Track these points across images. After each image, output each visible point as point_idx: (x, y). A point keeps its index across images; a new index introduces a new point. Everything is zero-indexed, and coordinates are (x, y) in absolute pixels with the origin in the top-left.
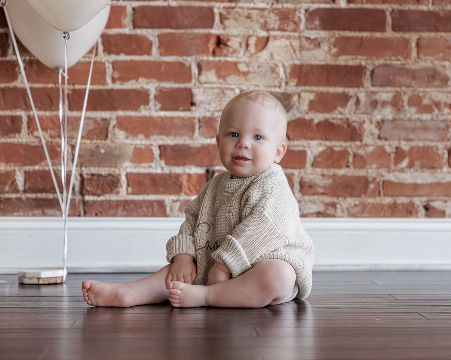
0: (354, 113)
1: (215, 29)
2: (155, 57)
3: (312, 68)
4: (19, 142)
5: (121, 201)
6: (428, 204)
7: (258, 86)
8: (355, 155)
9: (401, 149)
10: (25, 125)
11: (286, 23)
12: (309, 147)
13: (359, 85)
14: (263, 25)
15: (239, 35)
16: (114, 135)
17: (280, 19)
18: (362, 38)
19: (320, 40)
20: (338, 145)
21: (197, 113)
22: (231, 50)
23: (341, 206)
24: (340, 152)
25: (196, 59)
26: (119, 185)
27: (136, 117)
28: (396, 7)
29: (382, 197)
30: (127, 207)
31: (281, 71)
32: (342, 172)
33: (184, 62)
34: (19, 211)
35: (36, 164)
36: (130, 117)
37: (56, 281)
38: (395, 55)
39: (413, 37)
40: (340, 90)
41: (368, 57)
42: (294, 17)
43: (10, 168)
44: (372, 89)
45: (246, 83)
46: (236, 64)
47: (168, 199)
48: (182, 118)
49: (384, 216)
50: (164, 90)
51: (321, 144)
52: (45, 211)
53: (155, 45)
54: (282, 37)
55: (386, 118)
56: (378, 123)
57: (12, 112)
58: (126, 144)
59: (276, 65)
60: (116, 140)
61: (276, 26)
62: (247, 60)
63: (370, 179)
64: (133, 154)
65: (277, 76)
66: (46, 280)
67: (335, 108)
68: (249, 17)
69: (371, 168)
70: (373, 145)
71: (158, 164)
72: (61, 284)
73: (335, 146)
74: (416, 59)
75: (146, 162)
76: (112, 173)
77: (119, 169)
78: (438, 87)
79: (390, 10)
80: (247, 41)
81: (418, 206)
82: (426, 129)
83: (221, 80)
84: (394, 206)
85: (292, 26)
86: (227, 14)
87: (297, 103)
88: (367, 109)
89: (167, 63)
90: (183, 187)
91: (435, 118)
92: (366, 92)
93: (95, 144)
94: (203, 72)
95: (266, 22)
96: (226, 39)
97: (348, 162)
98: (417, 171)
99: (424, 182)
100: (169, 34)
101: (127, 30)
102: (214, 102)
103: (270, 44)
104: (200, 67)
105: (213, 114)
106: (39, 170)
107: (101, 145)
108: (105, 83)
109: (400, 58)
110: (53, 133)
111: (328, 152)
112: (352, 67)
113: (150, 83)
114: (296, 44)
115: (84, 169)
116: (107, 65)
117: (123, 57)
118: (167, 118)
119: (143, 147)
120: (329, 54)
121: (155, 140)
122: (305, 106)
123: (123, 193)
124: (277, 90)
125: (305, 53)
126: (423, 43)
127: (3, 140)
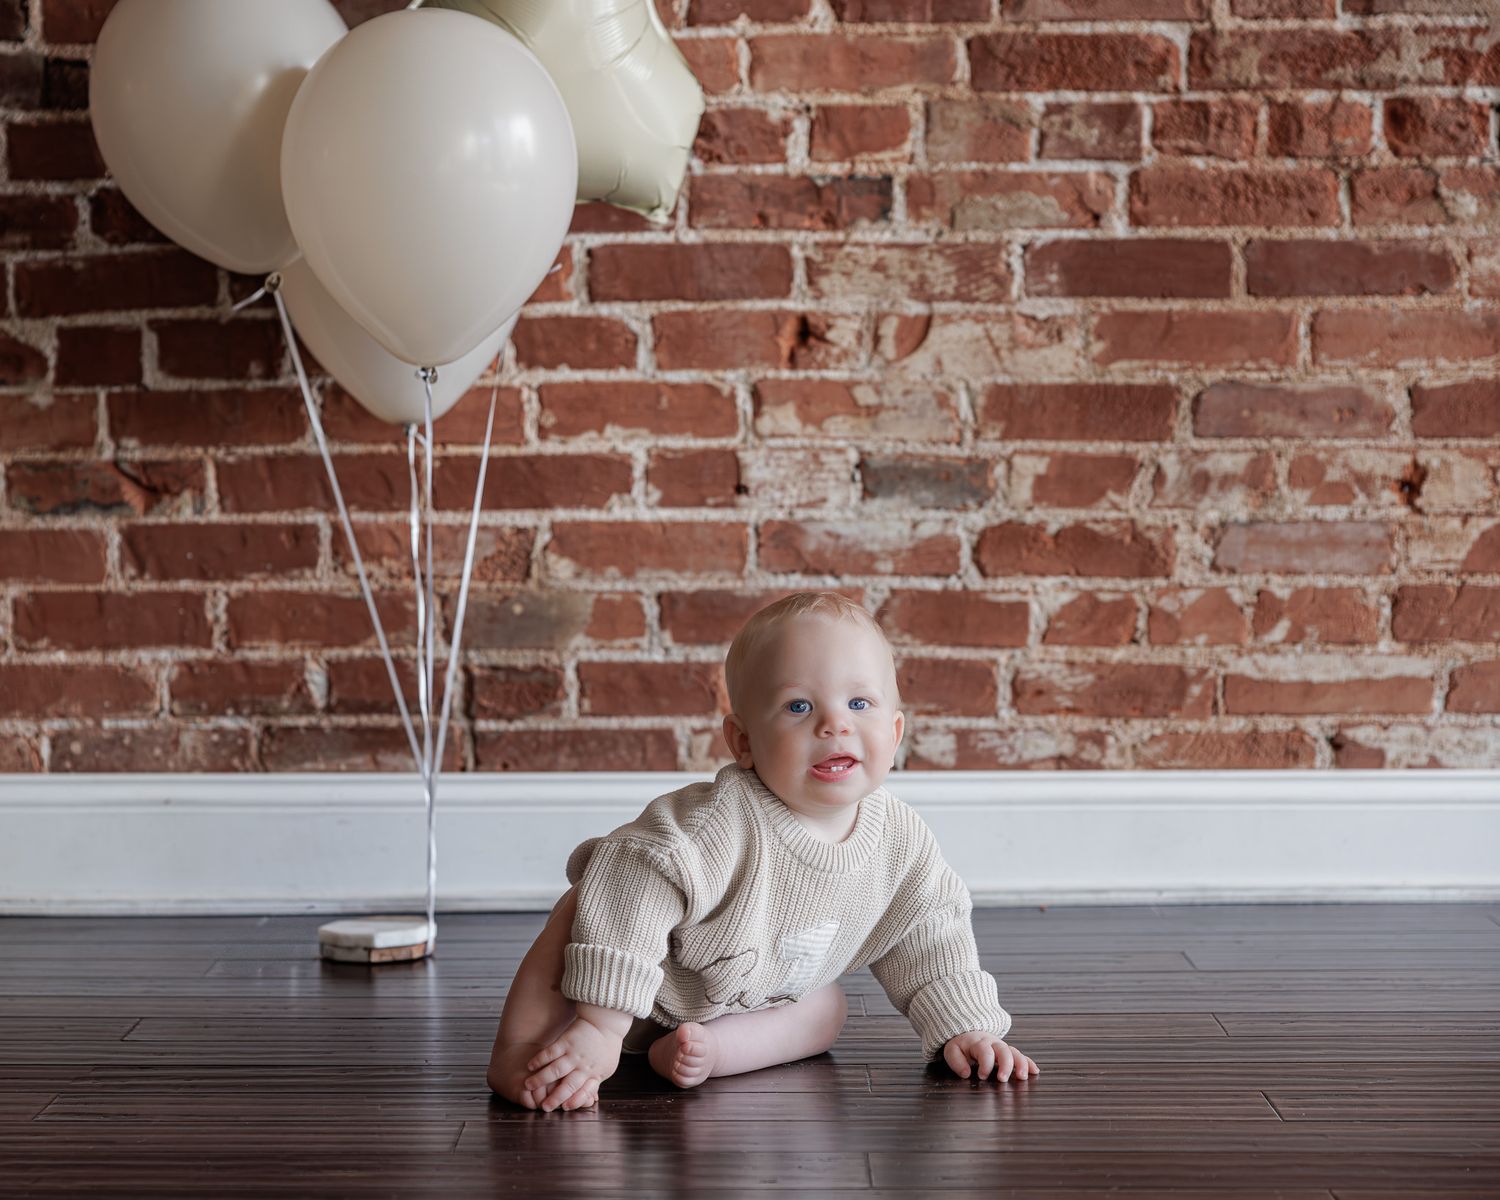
0: (1150, 506)
1: (795, 300)
2: (644, 372)
3: (1043, 394)
4: (311, 588)
5: (566, 733)
6: (1339, 734)
7: (904, 441)
8: (1152, 613)
9: (1271, 595)
10: (325, 548)
11: (976, 281)
12: (1036, 593)
13: (1163, 434)
14: (917, 286)
15: (856, 314)
16: (546, 568)
17: (957, 272)
18: (1170, 313)
19: (1060, 321)
20: (1109, 588)
21: (753, 512)
22: (835, 351)
23: (1117, 739)
24: (1115, 603)
25: (749, 375)
26: (560, 693)
27: (601, 523)
28: (1258, 232)
29: (1222, 717)
30: (580, 748)
31: (963, 401)
32: (1119, 654)
33: (717, 384)
34: (314, 759)
35: (355, 642)
36: (586, 524)
37: (411, 954)
38: (1254, 358)
39: (1302, 310)
40: (1113, 447)
41: (1186, 363)
42: (994, 265)
43: (291, 653)
44: (1196, 444)
45: (875, 436)
46: (848, 386)
47: (682, 726)
48: (714, 526)
49: (1227, 766)
50: (670, 455)
51: (1065, 585)
52: (380, 758)
53: (645, 342)
54: (963, 317)
55: (1231, 518)
56: (1212, 530)
57: (295, 516)
58: (577, 592)
59: (950, 389)
60: (552, 583)
61: (950, 290)
62: (877, 377)
63: (1192, 672)
64: (594, 615)
65: (953, 414)
66: (387, 952)
67: (1102, 493)
69: (1193, 645)
70: (1198, 587)
71: (655, 640)
72: (423, 960)
73: (1100, 590)
74: (1309, 365)
75: (628, 636)
76: (542, 663)
77: (559, 655)
78: (1367, 435)
79: (1242, 241)
80: (877, 329)
81: (1315, 740)
82: (1333, 543)
83: (811, 429)
84: (1254, 738)
85: (989, 288)
86: (825, 262)
87: (1003, 484)
88: (1181, 495)
89: (675, 387)
90: (719, 695)
91: (1357, 515)
92: (1181, 452)
93: (498, 591)
94: (765, 408)
95: (923, 280)
96: (822, 326)
97: (1136, 629)
98: (1312, 650)
99: (1331, 678)
100: (679, 314)
101: (575, 306)
102: (794, 484)
103: (935, 335)
104: (756, 395)
105: (791, 514)
106: (363, 658)
107: (514, 594)
108: (521, 440)
109: (1269, 364)
110: (395, 565)
111: (1085, 604)
112: (1143, 388)
113: (632, 437)
114: (1000, 332)
115: (472, 654)
116: (525, 394)
117: (564, 375)
118: (675, 524)
119: (618, 598)
120: (1085, 357)
121: (648, 581)
122: (1024, 491)
123: (571, 712)
124: (954, 450)
125: (1023, 356)
126: (1327, 325)
127: (274, 585)
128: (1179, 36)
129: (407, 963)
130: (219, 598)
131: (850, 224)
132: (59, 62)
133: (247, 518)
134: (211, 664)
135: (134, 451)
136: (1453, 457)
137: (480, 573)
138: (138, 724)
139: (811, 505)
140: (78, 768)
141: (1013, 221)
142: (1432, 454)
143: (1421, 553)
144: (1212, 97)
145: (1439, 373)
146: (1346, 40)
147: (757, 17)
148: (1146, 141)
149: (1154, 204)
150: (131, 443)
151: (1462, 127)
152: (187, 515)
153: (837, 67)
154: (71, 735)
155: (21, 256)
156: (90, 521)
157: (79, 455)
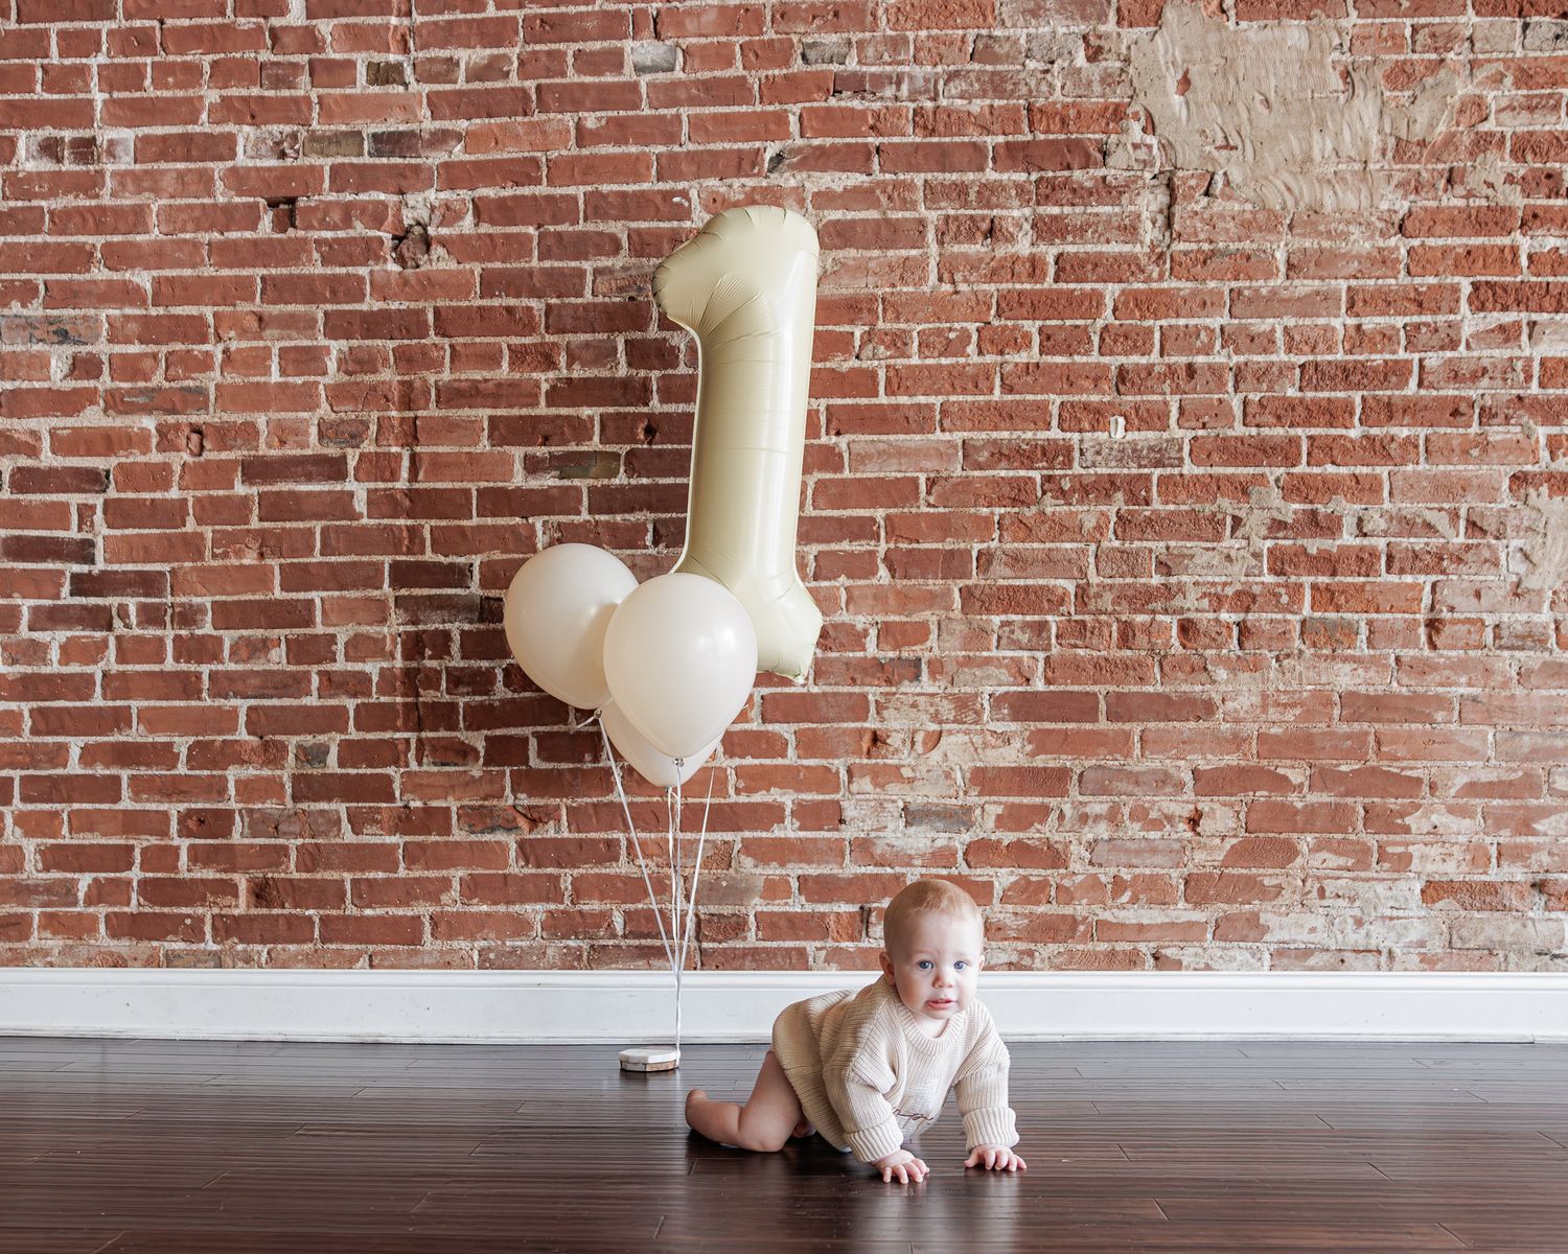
0: (1057, 831)
1: (870, 722)
2: (791, 760)
3: (1000, 772)
4: (616, 872)
5: (749, 949)
6: (1157, 952)
7: (927, 797)
8: (1059, 887)
9: (1121, 878)
10: (623, 851)
11: (964, 713)
12: (997, 876)
13: (1064, 793)
14: (934, 715)
15: (902, 730)
16: (739, 862)
17: (955, 708)
18: (1067, 730)
19: (1009, 734)
20: (1036, 874)
21: (848, 833)
22: (891, 749)
23: (1040, 954)
24: (1039, 882)
25: (846, 761)
26: (746, 928)
27: (768, 839)
28: (1112, 688)
29: (1096, 942)
30: (757, 957)
31: (958, 776)
32: (1041, 909)
33: (829, 766)
34: (617, 963)
35: (639, 901)
36: (761, 839)
37: (668, 1066)
38: (1111, 753)
39: (1136, 728)
40: (1037, 800)
41: (1075, 756)
42: (974, 704)
43: (605, 906)
44: (1081, 798)
45: (912, 793)
46: (898, 768)
47: (810, 946)
48: (828, 840)
49: (1098, 969)
50: (804, 803)
51: (1012, 873)
52: (652, 962)
53: (792, 744)
54: (958, 732)
55: (1100, 838)
56: (1090, 843)
57: (607, 834)
58: (755, 875)
59: (952, 769)
60: (742, 870)
61: (951, 718)
62: (913, 763)
63: (1079, 919)
64: (764, 887)
65: (953, 782)
66: (655, 1066)
67: (1031, 824)
68: (914, 705)
69: (1080, 904)
70: (1083, 874)
71: (797, 900)
72: (674, 1070)
73: (1031, 875)
74: (1140, 757)
75: (782, 898)
76: (737, 912)
77: (746, 908)
78: (1170, 794)
79: (1104, 692)
80: (913, 737)
81: (1145, 955)
82: (1154, 851)
83: (878, 790)
84: (1113, 953)
85: (972, 717)
86: (885, 703)
87: (979, 819)
88: (1074, 825)
89: (807, 768)
90: (830, 930)
91: (1166, 836)
92: (1073, 803)
93: (714, 874)
94: (854, 779)
95: (937, 712)
96: (884, 735)
97: (1050, 896)
98: (1143, 907)
99: (1153, 922)
100: (809, 729)
101: (755, 725)
102: (870, 819)
103: (943, 741)
104: (850, 772)
105: (868, 834)
106: (643, 909)
107: (722, 876)
108: (726, 795)
109: (1118, 756)
110: (660, 860)
111: (1023, 882)
112: (1053, 769)
113: (785, 794)
114: (978, 740)
115: (700, 907)
116: (729, 771)
117: (749, 761)
118: (807, 839)
119: (777, 878)
120: (1022, 753)
121: (793, 869)
122: (990, 823)
123: (752, 939)
124: (953, 801)
125: (989, 752)
126: (1149, 736)
127: (596, 870)
128: (1070, 586)
129: (666, 1072)
130: (567, 877)
131: (899, 683)
132: (487, 598)
133: (583, 836)
134: (563, 912)
135: (524, 800)
136: (1216, 806)
137: (705, 865)
138: (524, 943)
139: (878, 830)
140: (492, 967)
141: (984, 682)
142: (1205, 805)
143: (1199, 857)
144: (1087, 618)
145: (1208, 762)
146: (1158, 589)
147: (850, 576)
148: (1053, 641)
149: (1057, 673)
150: (523, 796)
151: (1219, 634)
152: (551, 834)
153: (892, 602)
154: (489, 949)
155: (467, 699)
156: (500, 836)
157: (495, 802)
